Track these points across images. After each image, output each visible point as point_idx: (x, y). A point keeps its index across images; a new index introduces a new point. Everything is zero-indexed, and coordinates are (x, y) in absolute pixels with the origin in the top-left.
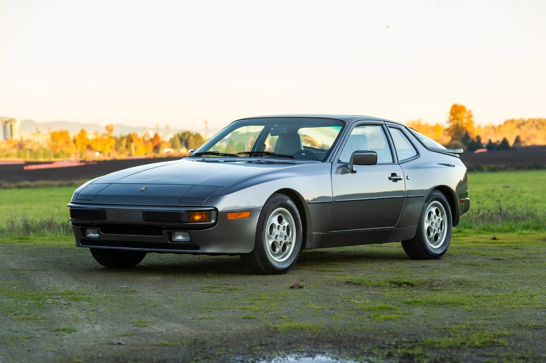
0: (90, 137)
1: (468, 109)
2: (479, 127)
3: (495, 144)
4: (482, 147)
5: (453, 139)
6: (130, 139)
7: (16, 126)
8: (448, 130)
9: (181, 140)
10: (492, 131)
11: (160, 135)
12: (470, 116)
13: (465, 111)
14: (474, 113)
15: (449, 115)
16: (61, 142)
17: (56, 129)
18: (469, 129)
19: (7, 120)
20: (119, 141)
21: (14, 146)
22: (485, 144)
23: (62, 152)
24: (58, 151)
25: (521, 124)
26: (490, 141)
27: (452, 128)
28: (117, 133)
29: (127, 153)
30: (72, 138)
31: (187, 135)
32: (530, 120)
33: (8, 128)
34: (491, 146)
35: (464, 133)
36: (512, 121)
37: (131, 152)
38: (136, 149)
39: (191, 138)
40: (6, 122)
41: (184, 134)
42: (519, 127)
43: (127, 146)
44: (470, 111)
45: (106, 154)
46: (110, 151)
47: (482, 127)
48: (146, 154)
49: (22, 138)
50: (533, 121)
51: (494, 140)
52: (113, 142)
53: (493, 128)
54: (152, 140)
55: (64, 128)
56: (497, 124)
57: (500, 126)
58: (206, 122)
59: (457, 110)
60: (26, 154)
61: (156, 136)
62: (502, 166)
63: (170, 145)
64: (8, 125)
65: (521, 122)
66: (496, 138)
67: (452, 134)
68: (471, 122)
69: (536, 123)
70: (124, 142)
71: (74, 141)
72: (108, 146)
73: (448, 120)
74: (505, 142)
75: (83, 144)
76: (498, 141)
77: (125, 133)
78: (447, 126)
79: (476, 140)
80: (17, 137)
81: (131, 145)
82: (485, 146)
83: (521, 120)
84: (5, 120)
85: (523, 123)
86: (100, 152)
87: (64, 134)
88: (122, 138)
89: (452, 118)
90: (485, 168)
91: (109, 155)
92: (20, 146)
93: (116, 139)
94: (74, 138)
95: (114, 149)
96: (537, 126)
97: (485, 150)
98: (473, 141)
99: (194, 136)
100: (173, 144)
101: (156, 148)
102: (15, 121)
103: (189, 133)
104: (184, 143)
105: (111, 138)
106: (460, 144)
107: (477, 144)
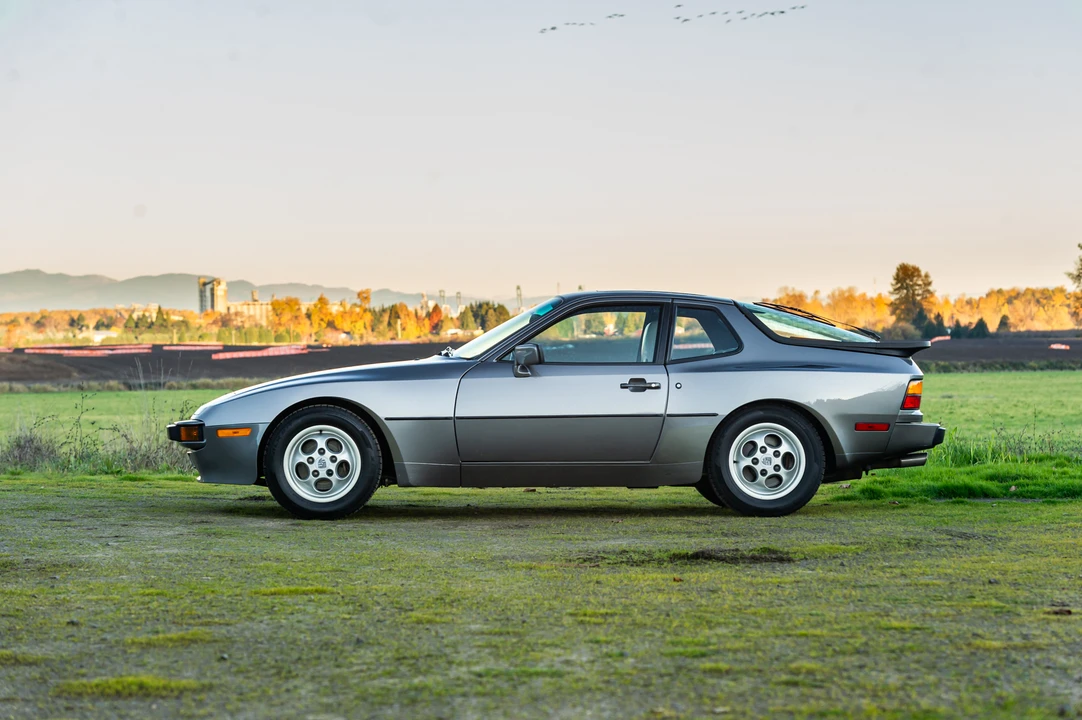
0: (334, 308)
1: (923, 273)
2: (945, 301)
3: (966, 328)
4: (944, 333)
5: (899, 319)
6: (394, 313)
7: (220, 291)
8: (892, 304)
9: (476, 316)
10: (966, 307)
11: (444, 307)
12: (928, 284)
13: (919, 276)
14: (933, 278)
15: (893, 281)
16: (286, 317)
17: (281, 297)
18: (925, 305)
19: (207, 281)
20: (377, 316)
21: (215, 322)
22: (949, 327)
23: (288, 332)
24: (282, 329)
25: (1013, 297)
26: (958, 323)
27: (897, 302)
28: (375, 304)
29: (390, 334)
30: (304, 310)
31: (485, 307)
32: (1028, 289)
33: (208, 294)
34: (959, 332)
35: (917, 311)
36: (1000, 292)
37: (397, 334)
38: (404, 329)
39: (491, 311)
40: (205, 284)
41: (480, 306)
42: (1010, 301)
43: (389, 324)
44: (927, 276)
45: (357, 336)
46: (363, 331)
48: (419, 337)
49: (228, 309)
50: (1033, 292)
51: (964, 321)
52: (368, 317)
53: (969, 302)
54: (429, 315)
55: (293, 295)
56: (975, 296)
57: (980, 299)
58: (518, 288)
59: (906, 275)
60: (231, 334)
61: (436, 308)
63: (458, 323)
64: (208, 287)
65: (1013, 294)
66: (967, 319)
67: (898, 311)
68: (928, 293)
69: (1038, 295)
70: (386, 318)
71: (309, 316)
72: (360, 325)
73: (891, 289)
74: (981, 324)
75: (322, 320)
76: (970, 324)
77: (387, 304)
78: (890, 298)
79: (934, 322)
80: (221, 307)
81: (396, 323)
82: (949, 331)
83: (1013, 290)
84: (202, 280)
85: (1018, 296)
86: (348, 333)
87: (292, 303)
88: (384, 311)
89: (897, 286)
91: (361, 337)
92: (225, 321)
93: (373, 312)
94: (308, 310)
95: (369, 330)
96: (1038, 302)
97: (948, 338)
98: (930, 323)
99: (495, 310)
100: (462, 322)
101: (436, 328)
102: (219, 283)
103: (487, 304)
104: (479, 321)
105: (365, 311)
106: (910, 328)
107: (938, 328)
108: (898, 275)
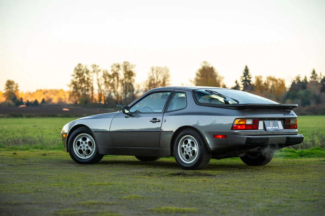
1: (16, 83)
2: (22, 93)
3: (31, 103)
4: (23, 104)
5: (7, 99)
8: (4, 94)
10: (29, 96)
12: (17, 87)
13: (14, 84)
14: (19, 85)
15: (5, 86)
18: (16, 94)
22: (25, 102)
25: (45, 92)
26: (28, 101)
27: (6, 93)
32: (50, 90)
34: (28, 104)
35: (13, 96)
36: (41, 90)
42: (44, 93)
44: (17, 84)
47: (24, 92)
50: (52, 91)
51: (30, 100)
53: (30, 94)
56: (32, 92)
57: (34, 93)
59: (10, 83)
62: (34, 115)
65: (46, 91)
66: (31, 99)
67: (7, 96)
68: (17, 90)
69: (54, 92)
73: (5, 88)
74: (36, 102)
76: (32, 101)
78: (4, 92)
79: (20, 100)
82: (25, 104)
83: (45, 90)
85: (47, 92)
89: (7, 87)
90: (24, 115)
96: (54, 94)
97: (25, 106)
98: (18, 101)
106: (11, 102)
107: (20, 102)
108: (7, 83)
